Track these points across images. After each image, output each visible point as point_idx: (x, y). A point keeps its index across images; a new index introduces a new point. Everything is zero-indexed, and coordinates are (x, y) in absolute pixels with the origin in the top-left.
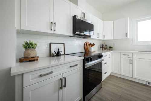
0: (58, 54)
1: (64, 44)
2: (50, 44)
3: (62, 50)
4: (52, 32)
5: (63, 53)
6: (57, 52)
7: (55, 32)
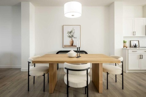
0: (135, 46)
1: (139, 41)
2: (130, 41)
3: (137, 44)
4: (133, 36)
5: (138, 46)
6: (135, 45)
7: (135, 36)
